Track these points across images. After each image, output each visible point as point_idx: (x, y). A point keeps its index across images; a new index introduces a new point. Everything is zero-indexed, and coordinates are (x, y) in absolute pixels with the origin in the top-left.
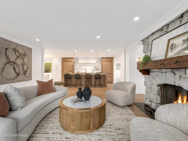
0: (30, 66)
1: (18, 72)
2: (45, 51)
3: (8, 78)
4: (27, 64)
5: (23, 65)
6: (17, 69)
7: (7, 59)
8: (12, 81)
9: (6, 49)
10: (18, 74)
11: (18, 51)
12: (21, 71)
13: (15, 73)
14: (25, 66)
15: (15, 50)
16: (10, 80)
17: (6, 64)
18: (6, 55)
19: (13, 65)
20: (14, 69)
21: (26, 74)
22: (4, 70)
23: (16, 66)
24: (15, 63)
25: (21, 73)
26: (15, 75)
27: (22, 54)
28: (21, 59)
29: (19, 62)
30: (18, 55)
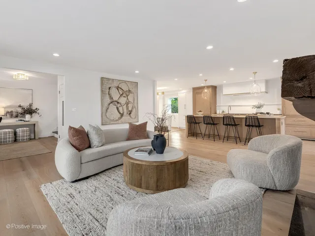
0: (135, 105)
1: (122, 113)
2: (158, 83)
3: (112, 119)
4: (132, 102)
5: (127, 104)
6: (121, 109)
7: (110, 99)
8: (116, 122)
9: (110, 88)
10: (122, 115)
11: (121, 89)
12: (125, 111)
13: (118, 113)
14: (129, 105)
15: (118, 88)
16: (113, 120)
17: (109, 104)
18: (109, 94)
19: (117, 104)
20: (118, 108)
21: (131, 115)
22: (108, 111)
23: (119, 105)
24: (118, 103)
25: (125, 114)
26: (119, 115)
27: (127, 91)
28: (125, 97)
29: (123, 100)
30: (121, 93)
